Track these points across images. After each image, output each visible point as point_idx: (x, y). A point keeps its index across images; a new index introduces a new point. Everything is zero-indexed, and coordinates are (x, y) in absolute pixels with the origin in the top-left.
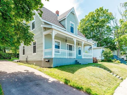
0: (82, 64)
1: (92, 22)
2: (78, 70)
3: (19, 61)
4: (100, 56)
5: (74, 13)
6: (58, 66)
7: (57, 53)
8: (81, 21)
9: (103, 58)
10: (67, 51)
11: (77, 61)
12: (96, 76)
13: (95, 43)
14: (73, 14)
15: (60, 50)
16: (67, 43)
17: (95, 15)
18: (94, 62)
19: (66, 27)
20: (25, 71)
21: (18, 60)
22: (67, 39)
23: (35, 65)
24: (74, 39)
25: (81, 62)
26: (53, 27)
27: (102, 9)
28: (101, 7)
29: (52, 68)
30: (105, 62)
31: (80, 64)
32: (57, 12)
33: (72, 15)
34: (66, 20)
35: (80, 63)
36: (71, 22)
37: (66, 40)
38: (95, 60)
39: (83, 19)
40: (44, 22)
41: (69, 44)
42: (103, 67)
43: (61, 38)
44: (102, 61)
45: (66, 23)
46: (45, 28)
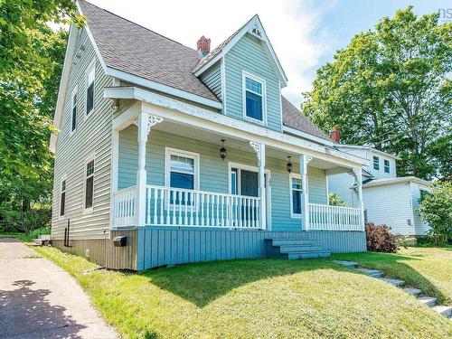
0: (297, 256)
1: (368, 72)
2: (234, 289)
3: (51, 242)
4: (409, 221)
5: (263, 38)
6: (165, 266)
7: (180, 205)
8: (319, 72)
9: (426, 229)
10: (232, 199)
11: (271, 240)
12: (319, 326)
13: (386, 162)
14: (259, 41)
15: (197, 193)
16: (231, 165)
17: (381, 45)
18: (371, 248)
19: (224, 94)
20: (17, 283)
21: (47, 237)
22: (225, 145)
23: (89, 260)
24: (253, 142)
25: (290, 246)
26: (138, 94)
27: (407, 17)
28: (404, 9)
29: (134, 272)
30: (438, 245)
31: (285, 256)
32: (204, 44)
33: (250, 44)
34: (223, 66)
35: (283, 250)
36: (245, 74)
37: (223, 150)
38: (381, 239)
39: (328, 65)
40: (117, 79)
41: (240, 166)
42: (400, 274)
43: (200, 143)
44: (422, 241)
45: (223, 79)
46: (118, 102)
